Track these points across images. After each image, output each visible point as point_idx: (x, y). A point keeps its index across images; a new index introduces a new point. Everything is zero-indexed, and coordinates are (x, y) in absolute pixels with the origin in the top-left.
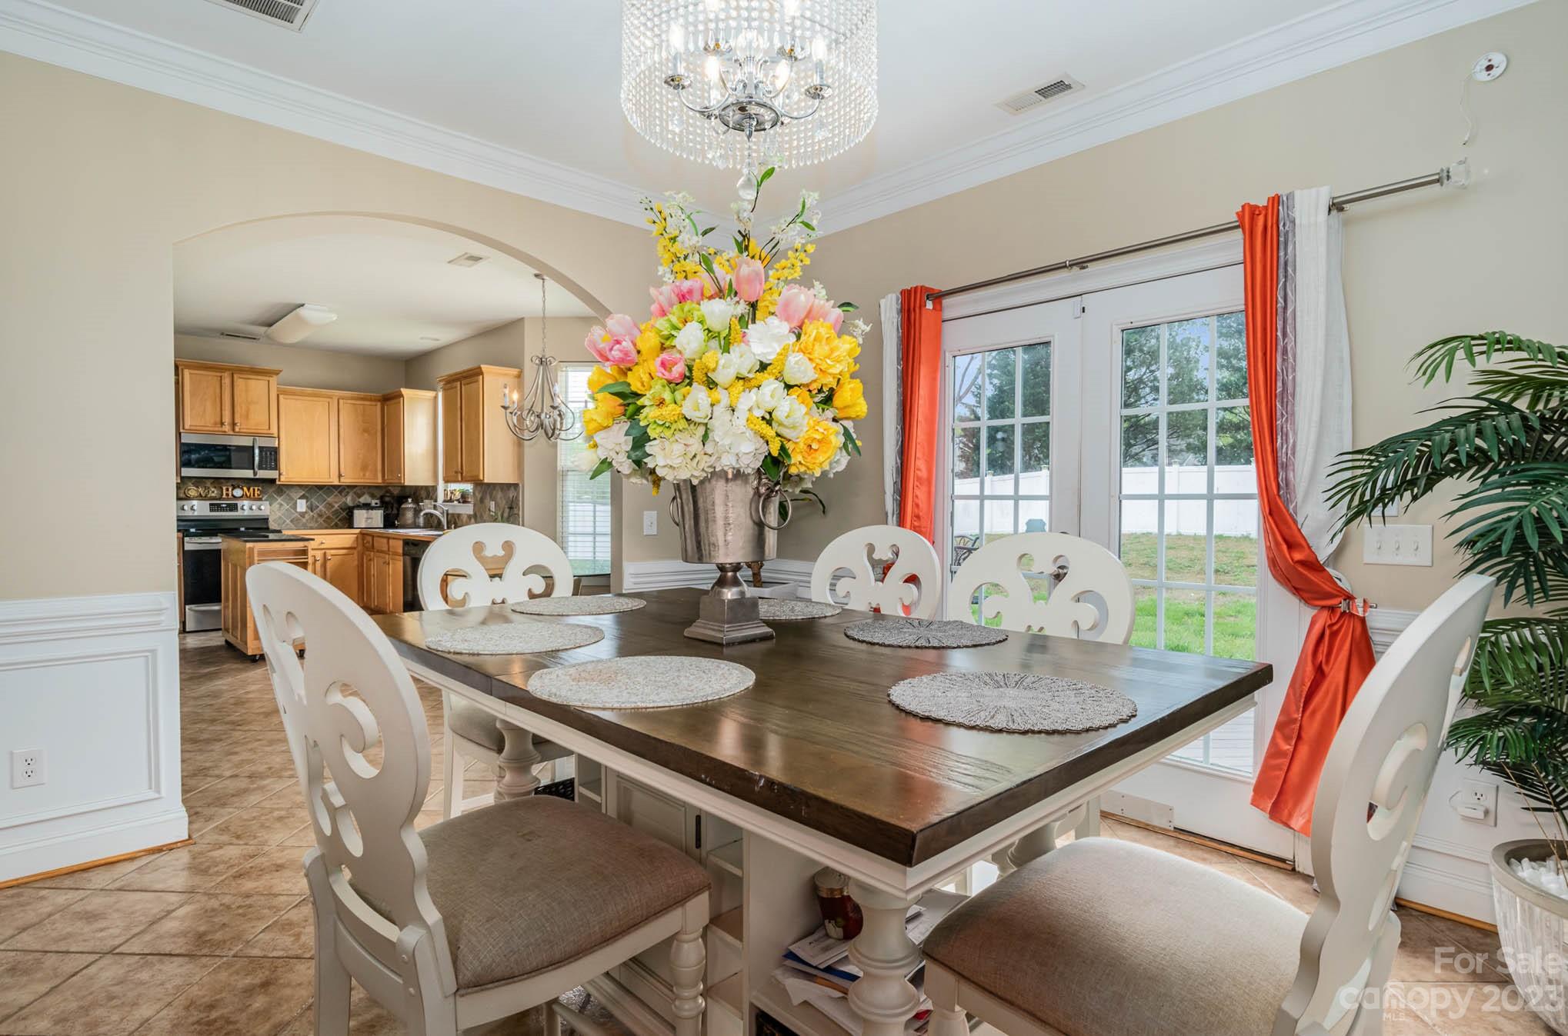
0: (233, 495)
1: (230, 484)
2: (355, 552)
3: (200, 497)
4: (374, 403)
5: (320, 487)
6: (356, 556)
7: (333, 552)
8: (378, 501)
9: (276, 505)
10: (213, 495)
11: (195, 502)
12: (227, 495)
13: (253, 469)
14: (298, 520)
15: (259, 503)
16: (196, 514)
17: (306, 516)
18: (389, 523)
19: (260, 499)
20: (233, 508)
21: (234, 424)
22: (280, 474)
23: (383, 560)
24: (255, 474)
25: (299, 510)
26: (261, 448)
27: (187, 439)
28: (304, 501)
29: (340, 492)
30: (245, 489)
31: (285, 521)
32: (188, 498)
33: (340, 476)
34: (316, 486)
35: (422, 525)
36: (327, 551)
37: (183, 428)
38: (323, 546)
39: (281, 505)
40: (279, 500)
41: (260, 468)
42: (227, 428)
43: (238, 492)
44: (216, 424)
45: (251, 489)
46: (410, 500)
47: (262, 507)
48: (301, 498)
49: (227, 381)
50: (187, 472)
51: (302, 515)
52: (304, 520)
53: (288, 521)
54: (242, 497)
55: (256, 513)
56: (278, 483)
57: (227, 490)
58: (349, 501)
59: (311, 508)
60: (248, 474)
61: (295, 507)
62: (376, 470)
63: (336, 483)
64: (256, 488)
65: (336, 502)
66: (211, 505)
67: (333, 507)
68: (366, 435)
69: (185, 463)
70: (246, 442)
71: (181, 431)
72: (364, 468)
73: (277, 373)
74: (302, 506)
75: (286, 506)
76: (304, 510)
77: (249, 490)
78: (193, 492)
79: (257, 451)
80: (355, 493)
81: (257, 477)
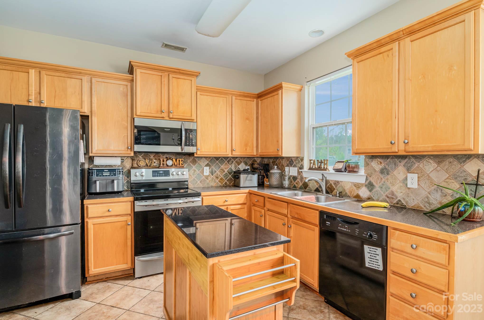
0: (167, 165)
1: (164, 157)
2: (246, 206)
3: (147, 166)
4: (252, 99)
5: (217, 158)
6: (246, 210)
7: (232, 207)
8: (249, 167)
9: (192, 171)
10: (155, 164)
11: (144, 170)
12: (163, 164)
13: (181, 145)
14: (205, 181)
15: (182, 170)
16: (144, 178)
17: (209, 178)
18: (261, 185)
19: (183, 167)
20: (167, 173)
21: (169, 112)
22: (197, 149)
23: (283, 222)
24: (182, 149)
25: (205, 174)
26: (186, 130)
27: (138, 122)
28: (208, 168)
29: (228, 162)
30: (174, 160)
31: (197, 182)
32: (139, 167)
33: (232, 150)
34: (215, 157)
35: (287, 186)
36: (229, 207)
37: (136, 115)
38: (226, 203)
39: (195, 171)
40: (194, 167)
41: (186, 145)
42: (165, 115)
43: (170, 163)
44: (157, 112)
45: (178, 160)
46: (276, 167)
47: (185, 173)
48: (206, 166)
49: (165, 80)
50: (138, 148)
51: (207, 177)
52: (208, 181)
53: (199, 182)
54: (172, 166)
55: (180, 177)
56: (195, 155)
57: (163, 161)
58: (233, 167)
59: (212, 173)
60: (178, 149)
61: (203, 172)
62: (253, 147)
63: (230, 155)
64: (181, 160)
65: (226, 168)
66: (153, 171)
67: (224, 171)
68: (248, 121)
69: (137, 140)
70: (176, 125)
71: (135, 116)
72: (246, 145)
73: (196, 75)
74: (207, 171)
75: (198, 172)
76: (208, 174)
77: (176, 160)
78: (142, 163)
79: (183, 133)
80: (236, 162)
81: (183, 151)
